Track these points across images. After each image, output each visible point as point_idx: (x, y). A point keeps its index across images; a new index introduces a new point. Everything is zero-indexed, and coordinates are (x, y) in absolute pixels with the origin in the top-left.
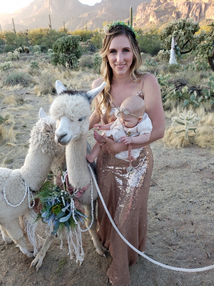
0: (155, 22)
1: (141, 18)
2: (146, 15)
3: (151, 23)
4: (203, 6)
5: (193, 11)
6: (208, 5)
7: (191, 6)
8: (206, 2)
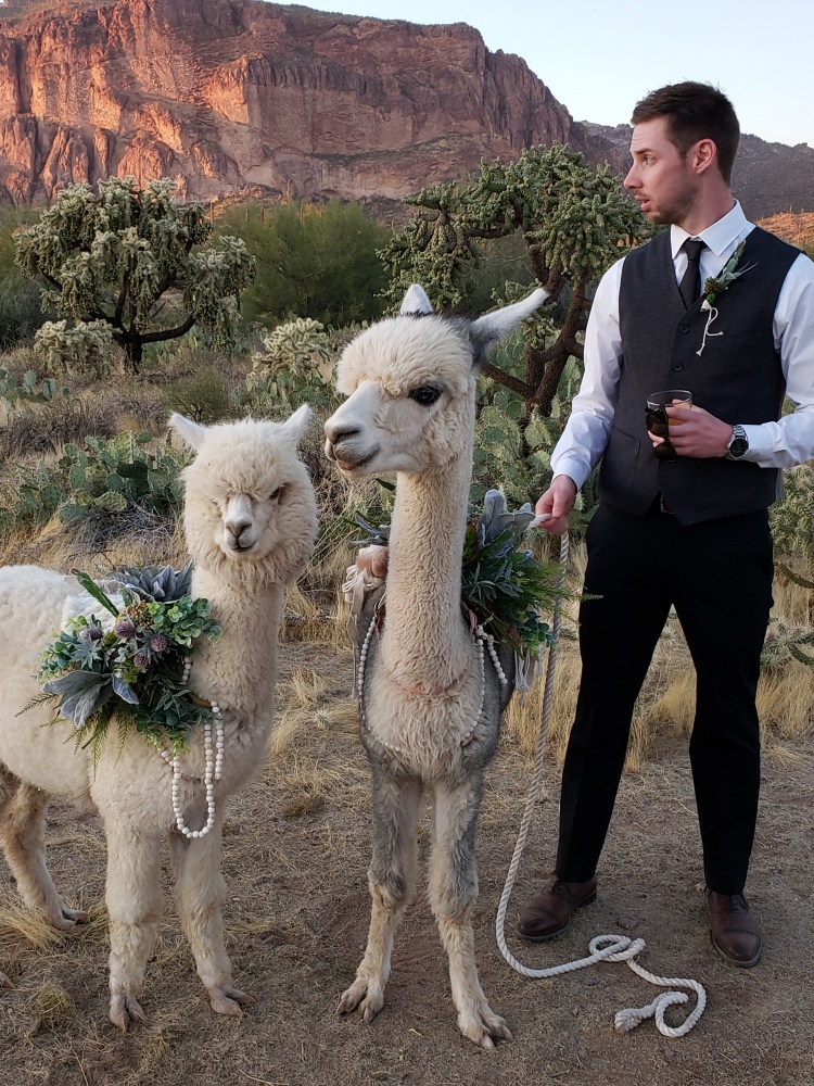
4: (100, 144)
5: (57, 160)
6: (118, 139)
7: (45, 139)
8: (107, 127)
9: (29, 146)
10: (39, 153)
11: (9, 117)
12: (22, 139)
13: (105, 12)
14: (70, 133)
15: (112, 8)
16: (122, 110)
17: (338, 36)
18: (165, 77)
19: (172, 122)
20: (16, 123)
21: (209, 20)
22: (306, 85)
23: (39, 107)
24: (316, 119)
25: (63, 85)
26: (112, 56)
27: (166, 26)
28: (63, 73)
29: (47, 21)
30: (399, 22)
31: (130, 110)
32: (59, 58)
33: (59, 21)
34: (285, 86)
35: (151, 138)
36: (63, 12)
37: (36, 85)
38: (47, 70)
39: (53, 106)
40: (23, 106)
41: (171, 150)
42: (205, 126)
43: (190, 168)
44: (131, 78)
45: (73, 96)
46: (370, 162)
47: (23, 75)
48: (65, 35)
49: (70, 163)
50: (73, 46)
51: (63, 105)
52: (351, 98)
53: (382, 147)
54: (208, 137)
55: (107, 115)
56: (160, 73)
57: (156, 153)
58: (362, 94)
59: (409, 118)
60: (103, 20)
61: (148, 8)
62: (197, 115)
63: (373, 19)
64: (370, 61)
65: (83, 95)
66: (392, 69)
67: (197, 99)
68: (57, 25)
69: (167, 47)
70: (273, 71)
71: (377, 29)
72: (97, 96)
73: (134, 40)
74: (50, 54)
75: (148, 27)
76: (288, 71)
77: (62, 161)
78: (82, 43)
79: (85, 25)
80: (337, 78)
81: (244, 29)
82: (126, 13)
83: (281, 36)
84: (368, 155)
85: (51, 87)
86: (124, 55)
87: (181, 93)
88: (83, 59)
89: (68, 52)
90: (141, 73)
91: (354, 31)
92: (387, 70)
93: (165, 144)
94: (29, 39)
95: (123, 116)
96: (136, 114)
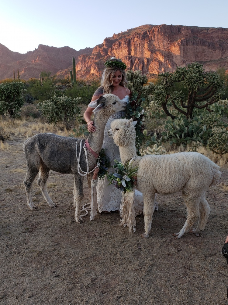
0: (98, 74)
1: (82, 69)
2: (87, 67)
3: (93, 74)
4: (146, 61)
5: (136, 65)
6: (150, 60)
7: (134, 61)
8: (147, 57)
10: (132, 64)
11: (126, 56)
12: (129, 61)
13: (149, 31)
14: (139, 59)
15: (150, 30)
16: (151, 53)
17: (204, 33)
18: (161, 45)
19: (162, 55)
20: (128, 57)
21: (172, 31)
22: (195, 45)
23: (133, 54)
24: (197, 53)
25: (138, 48)
26: (150, 41)
27: (162, 33)
28: (138, 45)
29: (136, 34)
30: (220, 28)
31: (153, 53)
32: (138, 42)
33: (138, 34)
34: (190, 46)
35: (157, 59)
36: (140, 32)
37: (133, 49)
38: (135, 45)
39: (136, 53)
40: (129, 53)
41: (162, 62)
42: (170, 56)
43: (166, 66)
44: (154, 46)
45: (140, 51)
46: (210, 63)
47: (130, 47)
48: (139, 37)
49: (139, 66)
50: (141, 39)
51: (138, 53)
52: (206, 48)
53: (213, 59)
54: (170, 58)
55: (147, 54)
57: (158, 63)
58: (209, 47)
59: (221, 52)
60: (148, 33)
61: (159, 30)
62: (168, 54)
63: (213, 28)
64: (212, 38)
65: (143, 50)
66: (217, 40)
67: (168, 50)
68: (138, 35)
69: (162, 38)
70: (187, 43)
71: (214, 30)
72: (146, 50)
73: (155, 37)
74: (136, 42)
75: (158, 34)
76: (191, 42)
77: (137, 65)
78: (143, 38)
79: (144, 35)
80: (203, 43)
81: (181, 33)
82: (153, 31)
83: (189, 34)
84: (209, 61)
85: (136, 49)
86: (152, 41)
87: (165, 49)
88: (143, 42)
89: (140, 41)
90: (156, 44)
91: (208, 31)
92: (216, 40)
93: (160, 61)
94: (132, 38)
95: (151, 55)
96: (154, 54)
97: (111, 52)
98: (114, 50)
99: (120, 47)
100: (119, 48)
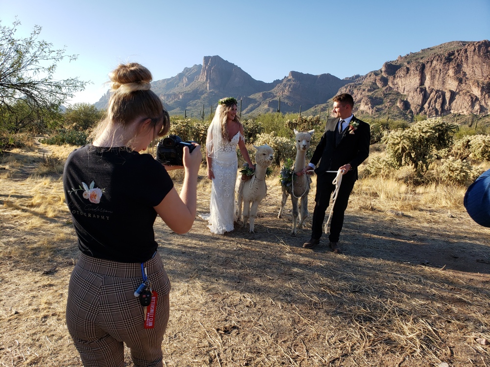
0: (370, 112)
3: (362, 112)
4: (448, 95)
5: (431, 101)
6: (455, 93)
7: (428, 94)
8: (452, 89)
9: (422, 96)
10: (425, 97)
11: (416, 87)
12: (420, 94)
13: (458, 51)
14: (437, 91)
15: (461, 50)
16: (459, 83)
18: (478, 71)
19: (478, 87)
23: (427, 84)
25: (437, 76)
26: (458, 65)
27: (482, 54)
28: (438, 72)
29: (435, 56)
31: (462, 83)
32: (438, 68)
35: (469, 92)
36: (442, 52)
37: (428, 77)
38: (433, 72)
39: (433, 83)
40: (422, 83)
41: (476, 96)
43: (483, 102)
44: (464, 73)
45: (440, 79)
47: (424, 74)
48: (441, 60)
50: (444, 63)
51: (436, 83)
55: (452, 85)
56: (476, 70)
57: (470, 97)
60: (457, 55)
61: (475, 49)
65: (444, 79)
68: (439, 57)
69: (481, 61)
72: (450, 79)
73: (468, 59)
74: (435, 67)
75: (474, 55)
77: (433, 101)
78: (447, 62)
79: (449, 56)
82: (466, 51)
85: (433, 77)
86: (463, 65)
87: (483, 76)
88: (447, 67)
89: (441, 65)
90: (468, 70)
93: (474, 95)
94: (428, 62)
95: (459, 85)
96: (464, 84)
97: (392, 82)
98: (398, 79)
99: (408, 75)
100: (405, 76)
